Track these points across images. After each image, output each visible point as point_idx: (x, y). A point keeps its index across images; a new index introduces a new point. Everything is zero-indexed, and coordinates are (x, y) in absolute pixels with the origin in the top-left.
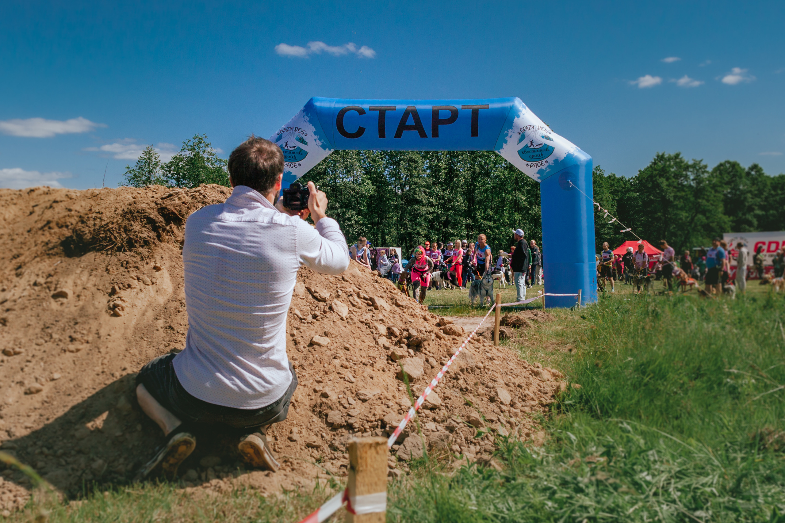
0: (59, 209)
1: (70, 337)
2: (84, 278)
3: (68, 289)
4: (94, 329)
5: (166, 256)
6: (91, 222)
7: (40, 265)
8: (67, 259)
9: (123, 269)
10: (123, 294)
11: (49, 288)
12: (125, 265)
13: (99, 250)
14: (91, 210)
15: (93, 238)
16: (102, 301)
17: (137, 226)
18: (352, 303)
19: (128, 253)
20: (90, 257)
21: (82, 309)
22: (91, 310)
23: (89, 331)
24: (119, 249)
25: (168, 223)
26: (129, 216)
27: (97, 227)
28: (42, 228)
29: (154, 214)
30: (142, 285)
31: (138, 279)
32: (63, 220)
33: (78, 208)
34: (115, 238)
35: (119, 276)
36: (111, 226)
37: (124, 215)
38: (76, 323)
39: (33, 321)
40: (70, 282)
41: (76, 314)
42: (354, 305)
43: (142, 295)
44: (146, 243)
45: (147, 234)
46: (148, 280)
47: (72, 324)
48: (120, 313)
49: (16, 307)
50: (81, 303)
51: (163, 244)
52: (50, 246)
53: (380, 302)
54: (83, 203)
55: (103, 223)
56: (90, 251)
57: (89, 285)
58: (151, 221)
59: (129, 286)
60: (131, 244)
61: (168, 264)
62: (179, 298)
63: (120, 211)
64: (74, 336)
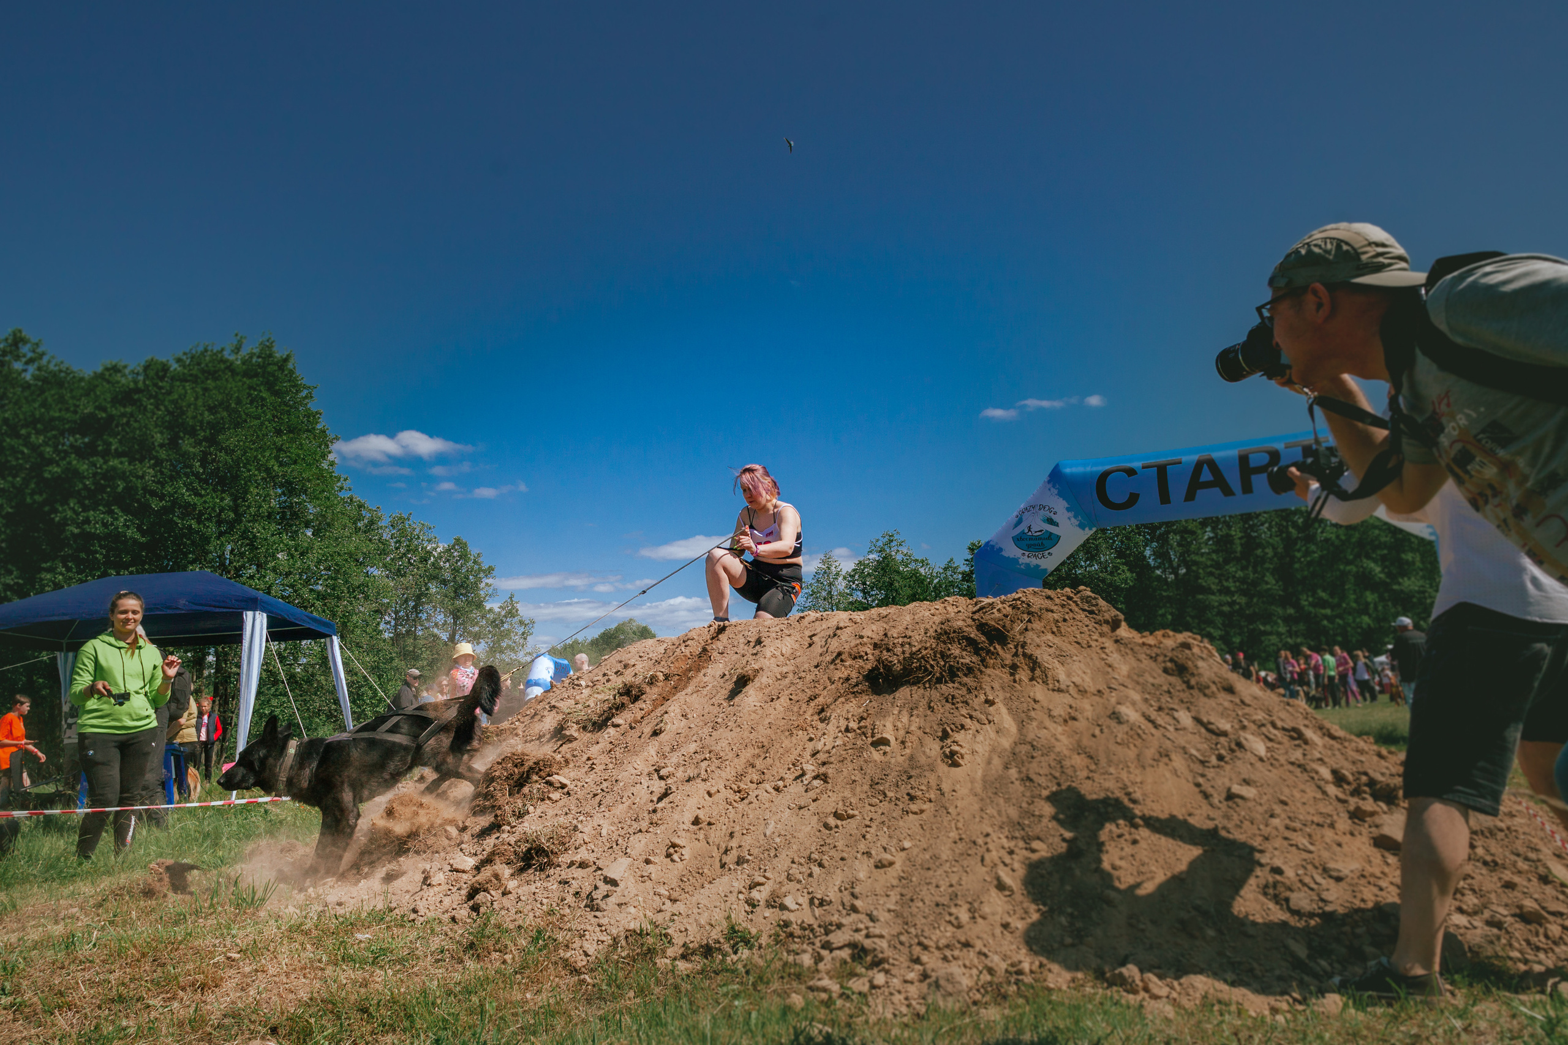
0: (845, 635)
1: (908, 794)
2: (905, 719)
3: (889, 735)
4: (933, 783)
5: (996, 685)
6: (898, 650)
7: (847, 707)
8: (876, 697)
9: (949, 706)
10: (959, 736)
11: (864, 734)
12: (950, 699)
13: (914, 684)
14: (886, 635)
15: (904, 669)
16: (933, 748)
17: (955, 650)
18: (1267, 737)
19: (951, 685)
20: (904, 692)
21: (912, 758)
22: (923, 760)
23: (929, 787)
24: (939, 681)
25: (991, 644)
26: (945, 637)
27: (907, 655)
28: (833, 661)
29: (974, 634)
30: (978, 726)
31: (971, 717)
32: (855, 650)
33: (870, 634)
34: (932, 666)
35: (947, 714)
36: (924, 652)
37: (938, 637)
38: (910, 777)
39: (858, 776)
40: (889, 726)
41: (906, 765)
42: (1271, 740)
43: (980, 738)
44: (969, 670)
45: (968, 659)
46: (983, 717)
47: (904, 778)
48: (961, 761)
49: (832, 759)
50: (908, 751)
51: (988, 671)
52: (853, 681)
53: (1309, 734)
54: (874, 627)
55: (914, 649)
56: (902, 685)
57: (913, 728)
58: (971, 642)
59: (963, 727)
60: (952, 674)
61: (1001, 695)
62: (1029, 739)
63: (931, 632)
64: (912, 792)
